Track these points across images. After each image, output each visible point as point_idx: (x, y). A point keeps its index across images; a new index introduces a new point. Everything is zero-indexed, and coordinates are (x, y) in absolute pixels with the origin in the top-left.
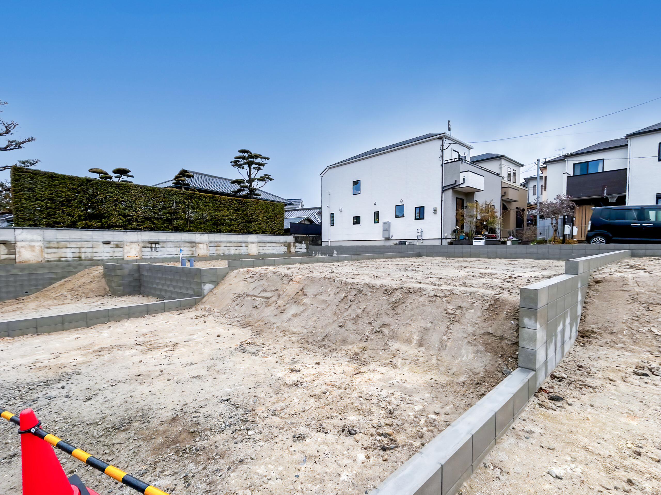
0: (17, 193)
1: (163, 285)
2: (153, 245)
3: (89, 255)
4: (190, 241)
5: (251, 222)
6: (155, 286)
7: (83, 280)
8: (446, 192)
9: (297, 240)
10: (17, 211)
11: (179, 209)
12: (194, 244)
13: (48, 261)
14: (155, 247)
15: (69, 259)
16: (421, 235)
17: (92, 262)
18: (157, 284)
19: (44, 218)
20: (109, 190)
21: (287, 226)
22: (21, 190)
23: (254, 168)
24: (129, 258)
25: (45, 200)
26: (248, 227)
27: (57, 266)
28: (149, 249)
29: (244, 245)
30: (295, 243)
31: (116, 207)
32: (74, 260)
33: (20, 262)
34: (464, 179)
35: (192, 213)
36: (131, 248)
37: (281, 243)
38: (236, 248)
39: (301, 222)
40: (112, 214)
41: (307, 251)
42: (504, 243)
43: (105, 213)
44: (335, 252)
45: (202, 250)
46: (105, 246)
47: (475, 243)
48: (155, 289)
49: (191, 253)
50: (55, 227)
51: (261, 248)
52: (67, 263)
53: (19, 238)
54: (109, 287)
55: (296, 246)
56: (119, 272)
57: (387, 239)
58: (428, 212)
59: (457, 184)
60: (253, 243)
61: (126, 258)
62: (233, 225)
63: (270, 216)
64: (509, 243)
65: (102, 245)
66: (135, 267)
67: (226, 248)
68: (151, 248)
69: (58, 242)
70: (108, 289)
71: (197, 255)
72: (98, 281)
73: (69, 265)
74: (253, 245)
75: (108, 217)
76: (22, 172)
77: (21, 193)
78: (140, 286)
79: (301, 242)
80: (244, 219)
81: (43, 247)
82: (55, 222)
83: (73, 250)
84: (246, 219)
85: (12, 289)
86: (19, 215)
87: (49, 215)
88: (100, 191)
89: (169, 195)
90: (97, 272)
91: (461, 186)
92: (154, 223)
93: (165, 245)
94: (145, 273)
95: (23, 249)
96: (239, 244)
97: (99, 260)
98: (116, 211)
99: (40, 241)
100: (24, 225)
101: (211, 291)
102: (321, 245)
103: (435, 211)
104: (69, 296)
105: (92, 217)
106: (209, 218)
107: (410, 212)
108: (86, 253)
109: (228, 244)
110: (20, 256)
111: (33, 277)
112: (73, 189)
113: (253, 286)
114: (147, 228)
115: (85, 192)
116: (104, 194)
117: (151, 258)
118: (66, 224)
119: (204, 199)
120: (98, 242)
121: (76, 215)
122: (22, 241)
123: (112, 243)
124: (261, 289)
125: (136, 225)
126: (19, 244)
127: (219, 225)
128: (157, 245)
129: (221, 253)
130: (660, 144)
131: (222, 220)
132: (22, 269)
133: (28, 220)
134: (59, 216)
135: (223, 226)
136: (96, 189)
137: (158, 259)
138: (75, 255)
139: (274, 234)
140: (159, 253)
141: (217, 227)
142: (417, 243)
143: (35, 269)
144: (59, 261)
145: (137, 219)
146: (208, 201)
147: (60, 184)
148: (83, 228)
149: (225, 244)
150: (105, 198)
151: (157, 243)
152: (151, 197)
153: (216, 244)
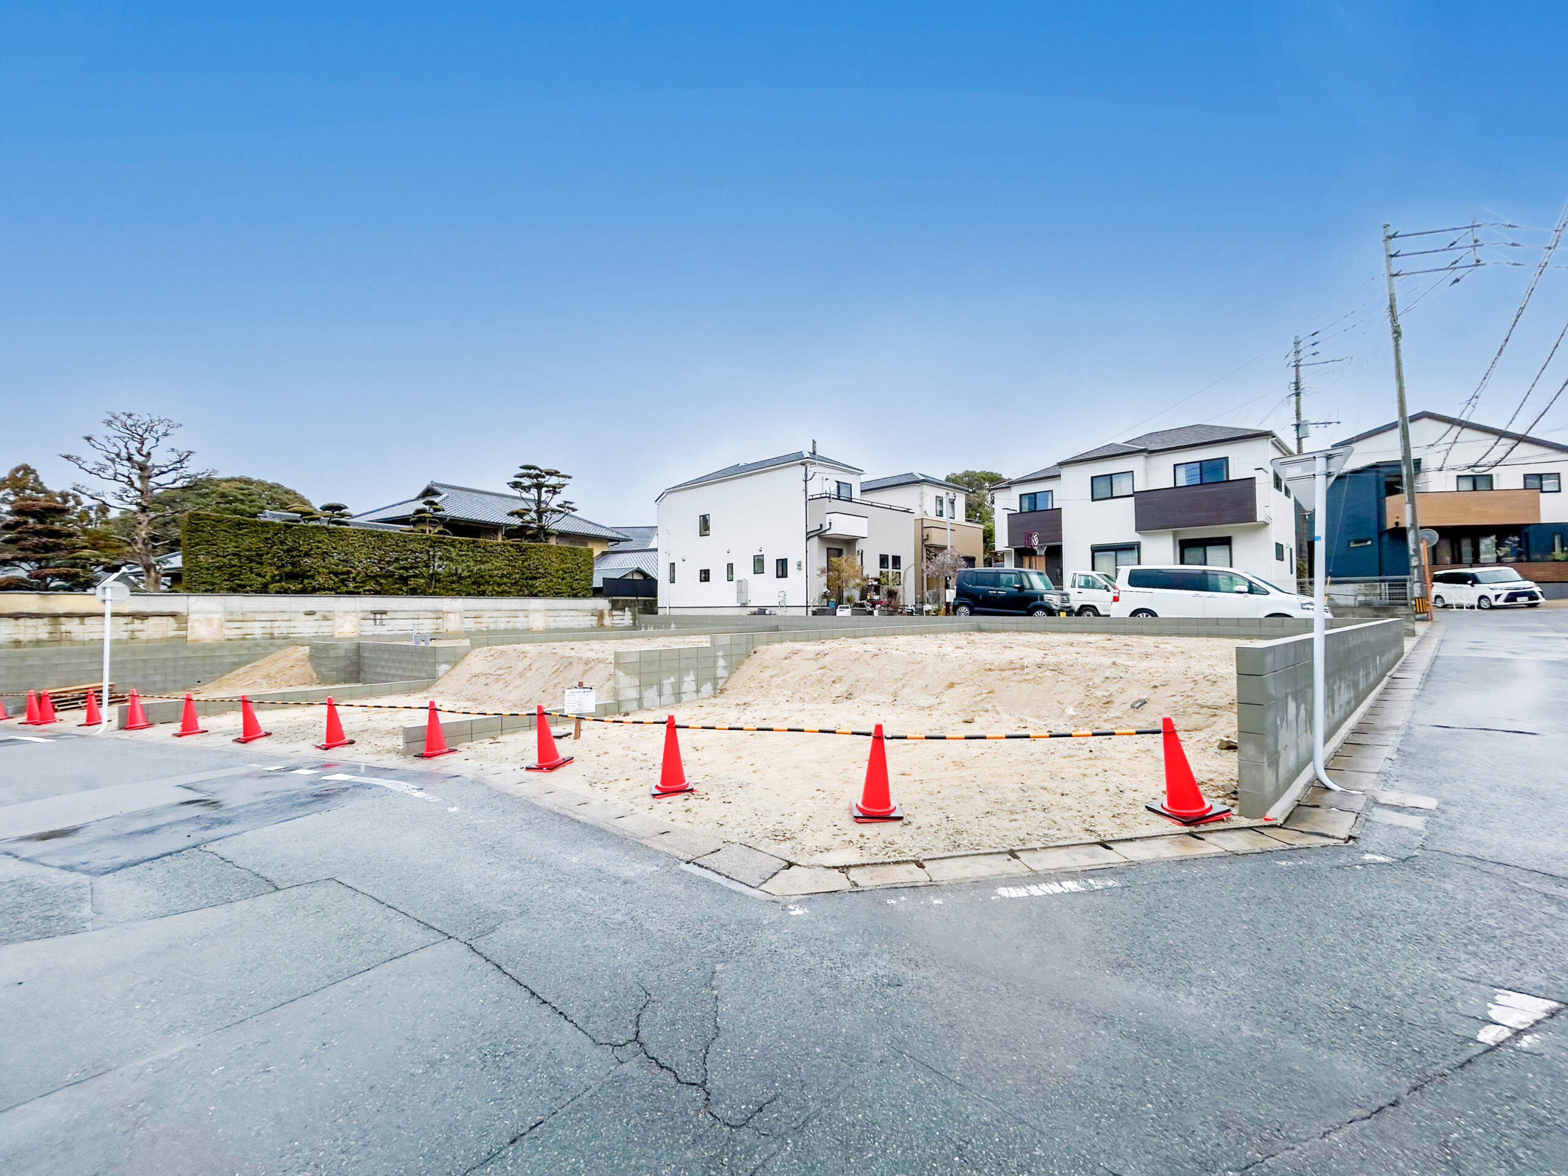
0: (193, 547)
1: (390, 668)
2: (378, 616)
3: (285, 631)
4: (434, 609)
5: (535, 578)
6: (379, 670)
7: (280, 664)
8: (811, 540)
9: (615, 606)
10: (191, 571)
11: (420, 562)
12: (441, 615)
13: (229, 640)
14: (381, 619)
15: (257, 637)
16: (784, 601)
17: (290, 641)
18: (383, 667)
19: (225, 580)
20: (317, 539)
21: (598, 583)
22: (197, 544)
23: (546, 492)
24: (341, 636)
26: (531, 586)
27: (241, 646)
28: (372, 622)
29: (521, 614)
30: (611, 610)
31: (324, 561)
32: (264, 639)
33: (192, 641)
34: (830, 523)
35: (440, 566)
36: (345, 621)
37: (586, 611)
38: (509, 619)
39: (625, 576)
40: (319, 573)
41: (634, 624)
42: (871, 613)
43: (309, 571)
44: (673, 626)
45: (453, 623)
46: (308, 617)
47: (839, 613)
48: (380, 674)
49: (435, 627)
50: (239, 592)
51: (551, 619)
52: (254, 642)
53: (193, 608)
54: (317, 673)
55: (613, 616)
56: (332, 653)
57: (744, 606)
58: (791, 567)
59: (823, 529)
60: (535, 611)
61: (337, 635)
62: (505, 584)
63: (568, 568)
64: (876, 612)
65: (303, 617)
66: (354, 647)
67: (492, 620)
68: (375, 620)
69: (243, 614)
70: (315, 676)
71: (444, 630)
72: (302, 666)
73: (257, 645)
74: (538, 615)
75: (313, 577)
76: (200, 519)
78: (358, 673)
79: (623, 609)
80: (523, 574)
81: (223, 620)
82: (239, 586)
83: (263, 624)
84: (528, 574)
85: (179, 677)
86: (193, 577)
87: (232, 575)
88: (304, 541)
89: (405, 542)
90: (298, 654)
91: (828, 533)
92: (381, 584)
93: (395, 615)
94: (366, 654)
95: (197, 623)
96: (513, 614)
97: (299, 638)
98: (324, 567)
99: (220, 612)
100: (198, 590)
101: (447, 673)
102: (657, 613)
103: (799, 566)
104: (265, 684)
105: (291, 576)
106: (465, 574)
107: (770, 567)
108: (281, 628)
109: (495, 614)
110: (192, 633)
111: (209, 661)
112: (267, 539)
114: (369, 590)
115: (282, 543)
116: (308, 545)
117: (374, 635)
118: (254, 588)
119: (459, 545)
120: (298, 612)
121: (269, 574)
122: (197, 612)
123: (318, 614)
125: (354, 587)
126: (192, 617)
127: (482, 584)
128: (384, 616)
129: (483, 627)
130: (1092, 478)
131: (487, 577)
132: (195, 650)
133: (203, 583)
134: (247, 577)
135: (489, 585)
136: (299, 538)
137: (383, 635)
138: (265, 631)
139: (575, 596)
140: (387, 628)
141: (479, 587)
142: (779, 612)
143: (212, 650)
144: (244, 639)
145: (354, 579)
146: (466, 549)
147: (250, 532)
148: (277, 592)
149: (491, 614)
150: (311, 550)
151: (384, 613)
152: (377, 545)
153: (475, 613)
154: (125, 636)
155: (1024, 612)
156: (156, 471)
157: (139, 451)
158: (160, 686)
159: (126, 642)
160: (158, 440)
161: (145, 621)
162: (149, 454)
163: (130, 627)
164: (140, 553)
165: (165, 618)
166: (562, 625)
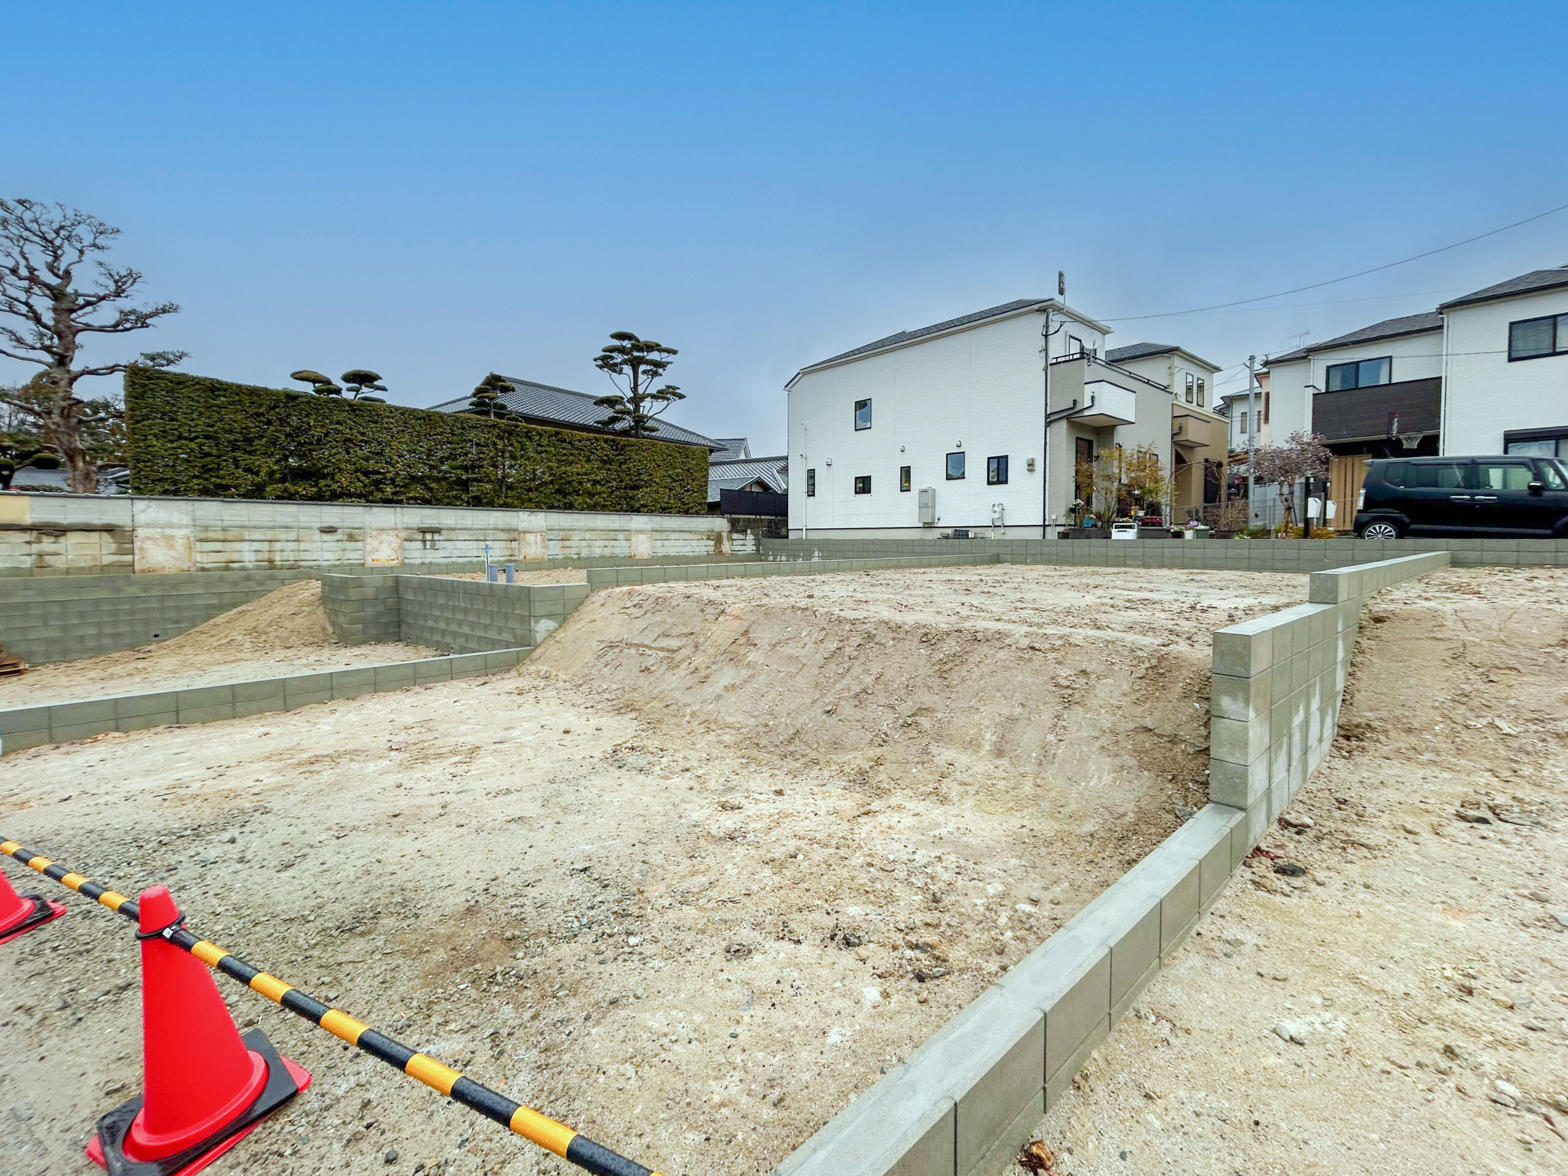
0: (138, 422)
1: (448, 621)
2: (428, 536)
3: (291, 557)
4: (507, 527)
5: (636, 487)
6: (430, 623)
7: (277, 610)
8: (1054, 425)
9: (735, 527)
10: (138, 461)
11: (484, 459)
12: (515, 535)
13: (203, 569)
14: (433, 541)
15: (247, 564)
16: (1001, 518)
17: (297, 571)
18: (436, 619)
19: (195, 477)
20: (335, 418)
21: (714, 496)
22: (145, 418)
23: (644, 372)
24: (376, 564)
25: (197, 437)
26: (631, 498)
27: (221, 579)
28: (419, 545)
29: (621, 536)
30: (731, 532)
31: (348, 453)
32: (258, 568)
33: (143, 571)
34: (1093, 398)
35: (511, 467)
36: (381, 543)
37: (701, 532)
38: (606, 543)
39: (744, 488)
40: (340, 470)
41: (758, 550)
42: (1179, 535)
43: (326, 467)
44: (816, 554)
45: (532, 548)
46: (326, 537)
47: (1116, 535)
48: (432, 630)
49: (509, 553)
50: (220, 496)
51: (659, 543)
52: (244, 573)
53: (141, 518)
54: (333, 624)
55: (733, 540)
56: (354, 594)
57: (929, 526)
58: (1015, 469)
59: (1078, 408)
60: (640, 532)
61: (369, 563)
62: (599, 493)
63: (677, 475)
64: (1189, 535)
65: (318, 536)
66: (389, 583)
67: (584, 543)
68: (424, 541)
69: (224, 529)
70: (330, 630)
71: (521, 557)
72: (310, 613)
73: (248, 578)
74: (642, 537)
75: (332, 476)
76: (149, 378)
77: (146, 423)
78: (399, 625)
79: (744, 532)
80: (621, 481)
81: (192, 539)
82: (219, 486)
83: (256, 546)
84: (627, 481)
85: (124, 628)
86: (141, 469)
87: (206, 469)
88: (315, 420)
89: (463, 428)
90: (307, 594)
91: (1086, 413)
92: (430, 489)
93: (452, 535)
94: (410, 596)
95: (149, 542)
96: (612, 535)
97: (311, 568)
98: (347, 461)
99: (187, 526)
100: (152, 491)
101: (551, 634)
102: (787, 537)
103: (1031, 466)
104: (248, 645)
105: (300, 475)
106: (547, 478)
107: (976, 468)
108: (285, 552)
109: (588, 536)
110: (143, 558)
111: (171, 603)
112: (259, 415)
113: (640, 624)
114: (415, 499)
115: (283, 422)
116: (323, 426)
117: (423, 564)
118: (242, 491)
119: (537, 438)
120: (310, 528)
121: (264, 470)
122: (148, 526)
123: (340, 531)
124: (658, 631)
125: (393, 494)
126: (140, 532)
127: (570, 494)
128: (436, 537)
129: (572, 553)
130: (1512, 324)
131: (575, 484)
132: (147, 586)
133: (160, 480)
134: (228, 473)
135: (578, 495)
136: (308, 416)
137: (437, 564)
138: (260, 556)
139: (687, 513)
140: (441, 553)
141: (565, 497)
142: (991, 534)
143: (175, 586)
144: (227, 569)
145: (393, 481)
146: (546, 442)
147: (230, 404)
148: (278, 498)
149: (582, 535)
150: (327, 434)
151: (436, 531)
152: (423, 432)
153: (561, 533)
154: (28, 562)
155: (1549, 532)
156: (81, 301)
157: (51, 268)
158: (91, 644)
159: (30, 572)
160: (82, 252)
161: (62, 540)
162: (67, 274)
163: (35, 548)
164: (55, 431)
165: (95, 536)
166: (672, 552)
